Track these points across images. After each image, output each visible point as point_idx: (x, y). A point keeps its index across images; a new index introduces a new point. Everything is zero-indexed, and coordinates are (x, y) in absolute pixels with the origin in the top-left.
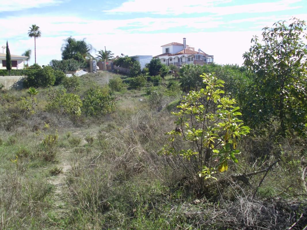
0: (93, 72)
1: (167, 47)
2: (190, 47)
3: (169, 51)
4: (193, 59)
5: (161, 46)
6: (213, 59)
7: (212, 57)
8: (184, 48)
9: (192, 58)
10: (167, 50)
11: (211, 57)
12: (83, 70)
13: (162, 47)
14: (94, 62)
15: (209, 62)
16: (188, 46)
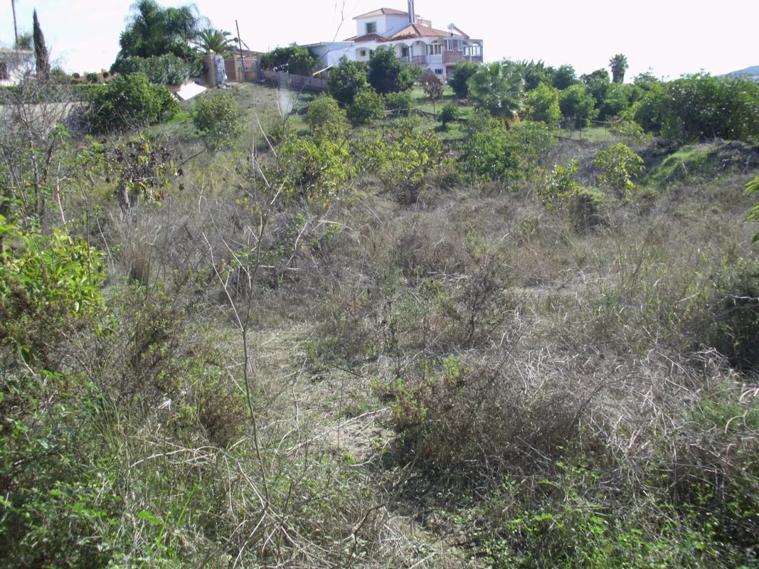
0: (219, 87)
1: (369, 21)
2: (423, 18)
3: (375, 31)
4: (440, 48)
5: (354, 18)
6: (481, 47)
7: (479, 42)
8: (410, 21)
9: (440, 46)
10: (370, 27)
11: (477, 43)
12: (196, 83)
13: (355, 21)
14: (219, 61)
15: (474, 54)
16: (419, 16)
